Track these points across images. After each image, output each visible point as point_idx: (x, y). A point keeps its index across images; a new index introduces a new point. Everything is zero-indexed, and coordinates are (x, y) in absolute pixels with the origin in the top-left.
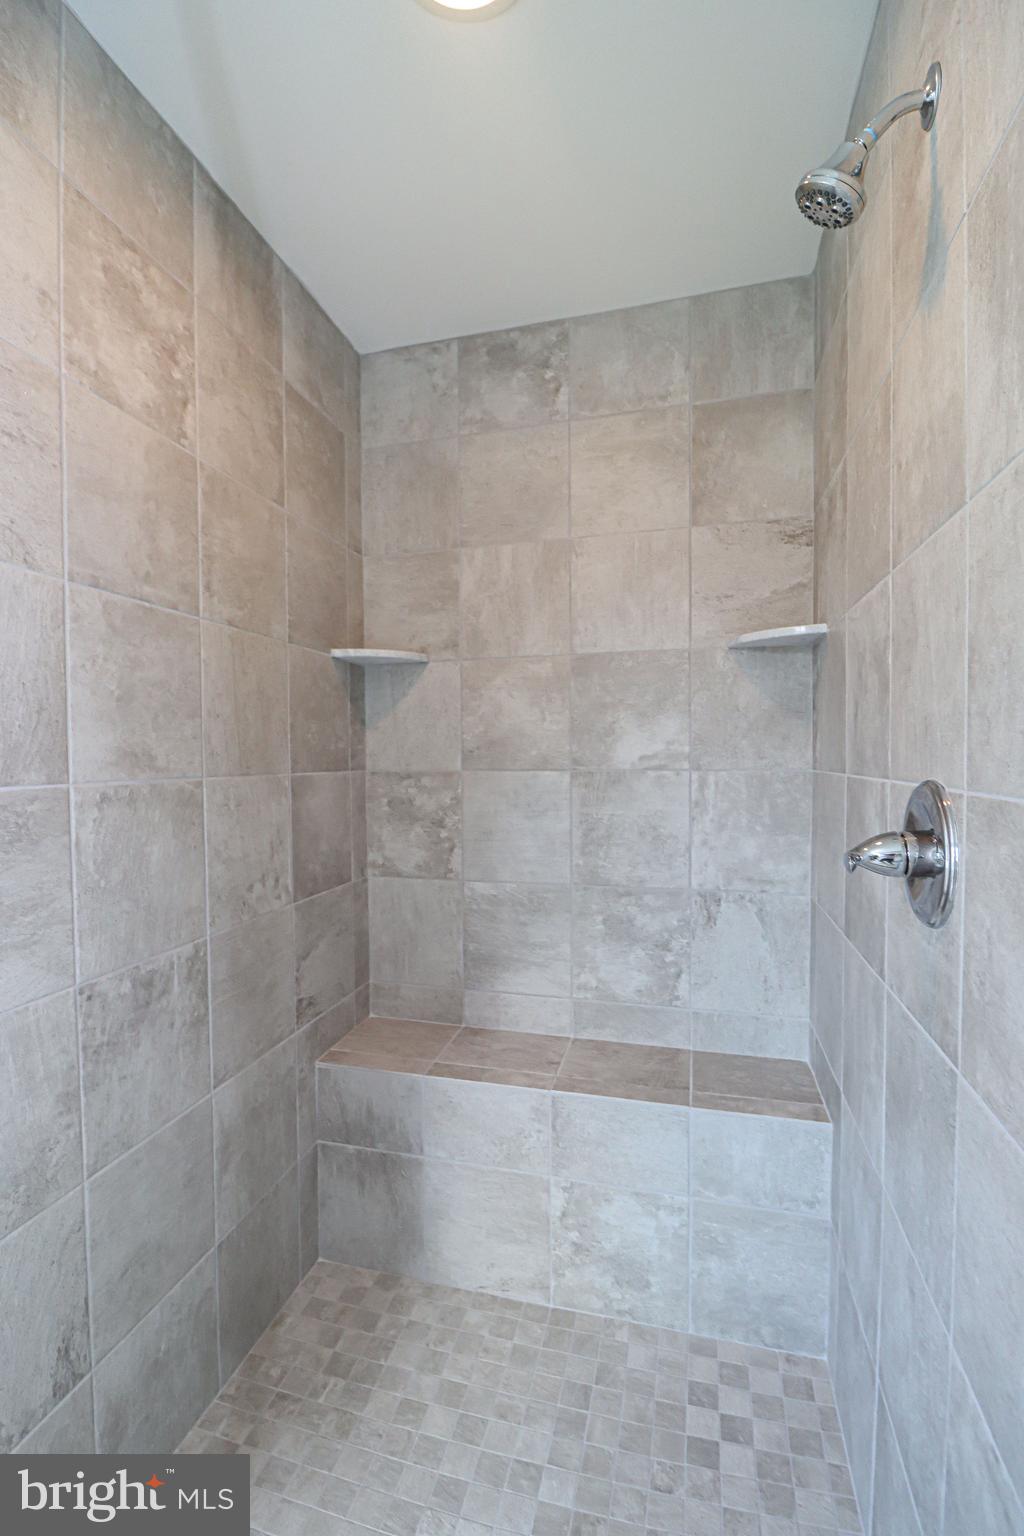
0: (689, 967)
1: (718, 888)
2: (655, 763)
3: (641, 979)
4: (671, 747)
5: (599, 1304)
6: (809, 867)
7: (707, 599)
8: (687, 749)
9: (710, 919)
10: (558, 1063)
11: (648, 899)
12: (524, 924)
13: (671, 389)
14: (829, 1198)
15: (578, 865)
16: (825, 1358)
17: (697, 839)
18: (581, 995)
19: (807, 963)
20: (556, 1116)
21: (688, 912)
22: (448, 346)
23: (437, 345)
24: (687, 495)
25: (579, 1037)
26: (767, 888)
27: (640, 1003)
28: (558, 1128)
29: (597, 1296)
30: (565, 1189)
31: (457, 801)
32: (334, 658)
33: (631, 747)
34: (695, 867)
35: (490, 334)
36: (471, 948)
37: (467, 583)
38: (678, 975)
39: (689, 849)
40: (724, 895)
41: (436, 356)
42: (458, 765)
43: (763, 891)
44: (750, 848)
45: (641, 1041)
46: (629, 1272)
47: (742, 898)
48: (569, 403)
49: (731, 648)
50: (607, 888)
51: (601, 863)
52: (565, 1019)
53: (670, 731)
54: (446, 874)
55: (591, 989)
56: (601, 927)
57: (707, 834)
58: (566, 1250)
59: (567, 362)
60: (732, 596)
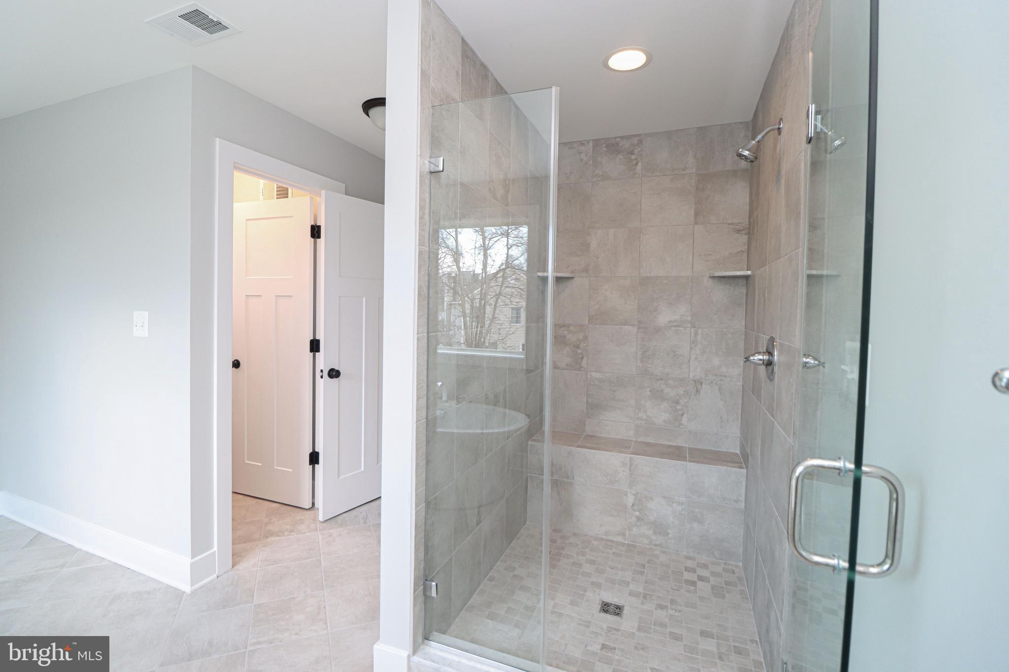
0: (687, 411)
1: (702, 378)
2: (675, 324)
3: (665, 416)
4: (683, 318)
5: (646, 541)
6: (742, 370)
7: (700, 255)
8: (689, 318)
9: (698, 391)
10: (630, 447)
11: (670, 382)
12: (614, 391)
13: (687, 165)
14: (744, 499)
15: (639, 366)
16: (741, 564)
17: (693, 357)
18: (639, 422)
19: (740, 411)
20: (631, 465)
21: (688, 388)
22: (588, 143)
23: (584, 142)
24: (693, 212)
25: (637, 440)
26: (723, 378)
27: (665, 426)
28: (632, 470)
29: (646, 538)
30: (634, 495)
31: (586, 338)
32: (538, 276)
33: (665, 317)
34: (692, 369)
35: (608, 139)
36: (590, 401)
37: (594, 245)
38: (682, 415)
39: (689, 361)
40: (704, 381)
41: (583, 147)
42: (587, 322)
43: (721, 380)
44: (716, 361)
45: (666, 443)
46: (660, 528)
47: (712, 382)
48: (642, 169)
49: (710, 277)
50: (652, 376)
51: (650, 366)
52: (631, 433)
53: (682, 311)
54: (579, 368)
55: (643, 420)
56: (649, 393)
57: (697, 355)
58: (634, 519)
59: (641, 152)
60: (711, 255)
